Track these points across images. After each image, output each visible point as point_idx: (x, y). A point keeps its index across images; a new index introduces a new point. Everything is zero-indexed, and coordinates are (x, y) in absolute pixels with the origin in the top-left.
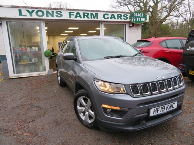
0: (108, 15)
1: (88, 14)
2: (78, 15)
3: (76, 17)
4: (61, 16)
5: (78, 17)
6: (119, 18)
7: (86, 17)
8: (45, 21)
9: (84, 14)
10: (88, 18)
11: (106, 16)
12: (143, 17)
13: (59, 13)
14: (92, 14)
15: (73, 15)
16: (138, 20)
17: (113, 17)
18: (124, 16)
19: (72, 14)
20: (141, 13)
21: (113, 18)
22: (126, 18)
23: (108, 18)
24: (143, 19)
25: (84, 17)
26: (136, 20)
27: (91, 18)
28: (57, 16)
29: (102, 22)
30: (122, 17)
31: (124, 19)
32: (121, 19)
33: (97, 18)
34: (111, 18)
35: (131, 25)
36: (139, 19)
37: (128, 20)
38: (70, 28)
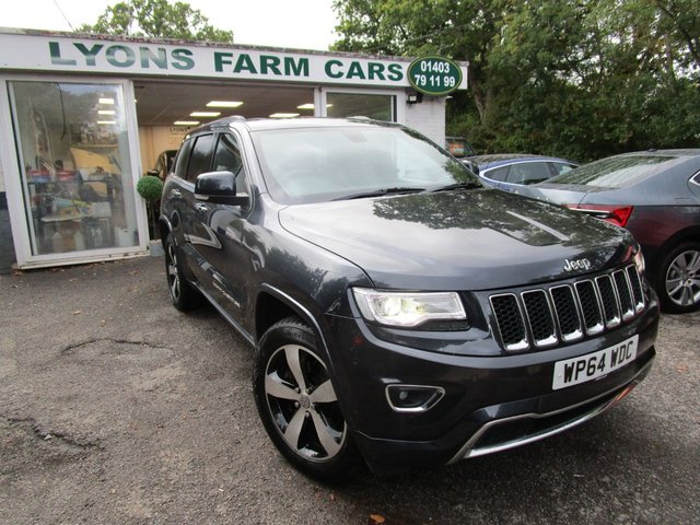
0: (340, 64)
1: (277, 61)
2: (245, 64)
3: (238, 68)
4: (191, 64)
5: (244, 68)
6: (375, 74)
7: (269, 69)
8: (134, 82)
9: (263, 59)
10: (277, 72)
11: (335, 69)
12: (449, 75)
13: (182, 54)
14: (289, 61)
15: (230, 63)
16: (436, 82)
17: (356, 71)
18: (390, 68)
19: (224, 58)
20: (444, 62)
21: (356, 74)
22: (395, 76)
23: (340, 75)
24: (449, 81)
25: (264, 71)
26: (429, 82)
27: (288, 73)
28: (176, 65)
29: (321, 86)
30: (386, 73)
31: (391, 77)
32: (382, 78)
33: (306, 74)
34: (349, 76)
35: (413, 99)
36: (438, 78)
37: (404, 82)
38: (213, 104)
